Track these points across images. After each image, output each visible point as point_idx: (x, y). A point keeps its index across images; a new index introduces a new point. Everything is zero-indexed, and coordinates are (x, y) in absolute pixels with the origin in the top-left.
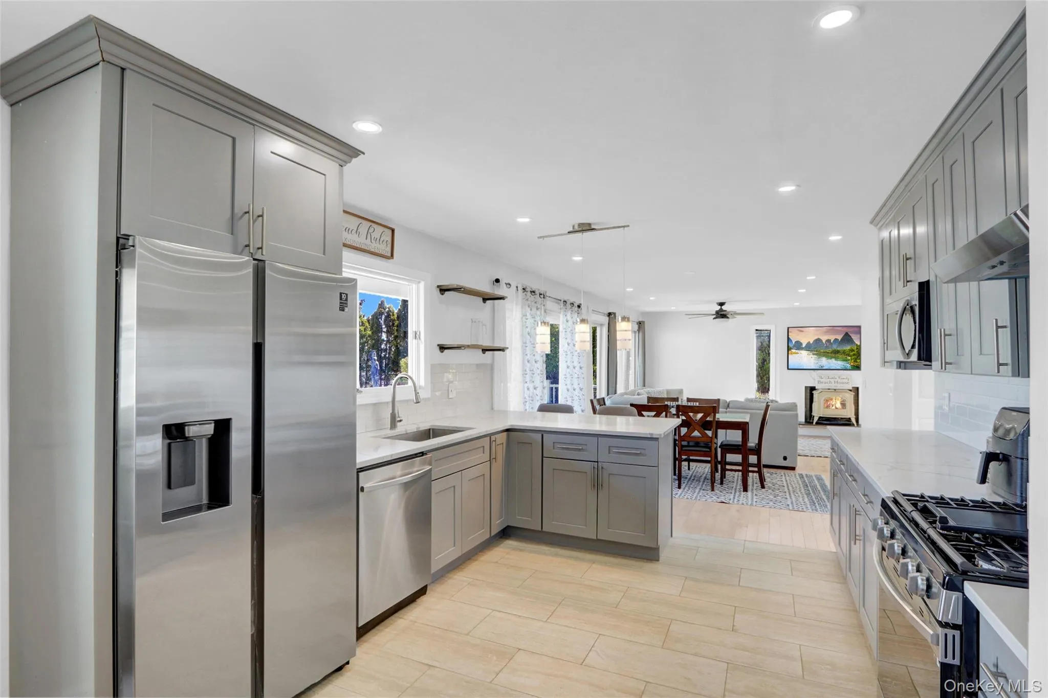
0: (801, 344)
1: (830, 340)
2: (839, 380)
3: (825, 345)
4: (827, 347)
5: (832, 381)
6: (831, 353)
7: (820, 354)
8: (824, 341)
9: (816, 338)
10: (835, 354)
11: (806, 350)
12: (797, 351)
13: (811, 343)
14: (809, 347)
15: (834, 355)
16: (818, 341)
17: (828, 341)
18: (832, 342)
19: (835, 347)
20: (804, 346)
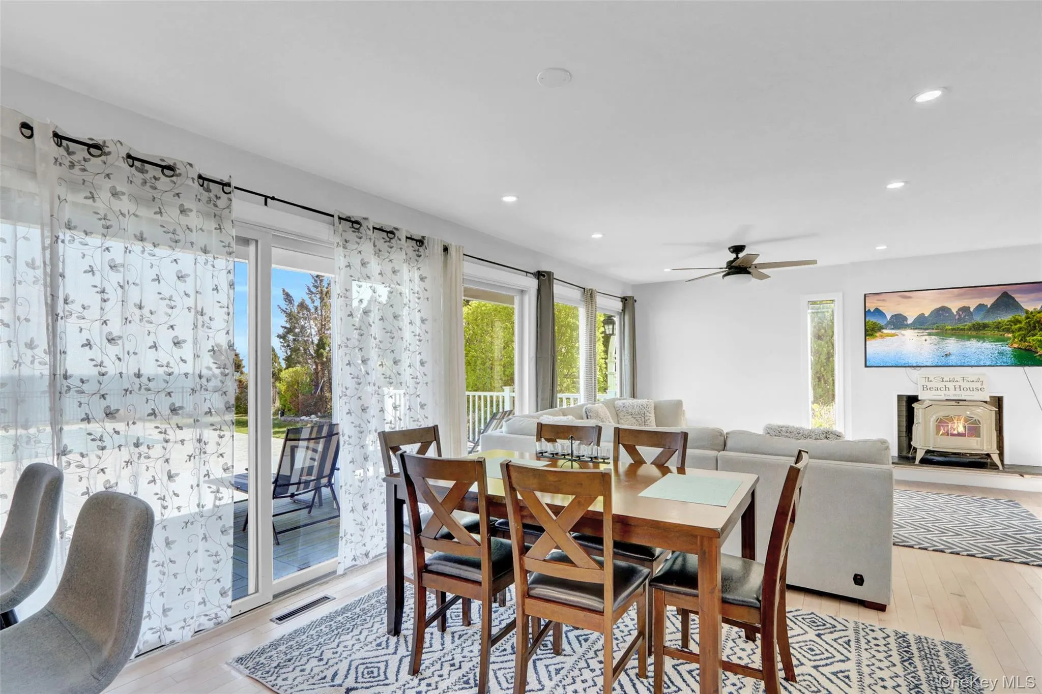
0: (905, 319)
1: (969, 307)
2: (964, 385)
3: (957, 317)
4: (960, 319)
5: (951, 385)
6: (970, 329)
7: (943, 333)
8: (954, 311)
9: (938, 306)
10: (979, 330)
11: (914, 329)
12: (893, 331)
13: (926, 315)
14: (921, 323)
15: (974, 333)
16: (942, 312)
17: (965, 309)
18: (972, 310)
19: (978, 319)
20: (910, 321)
